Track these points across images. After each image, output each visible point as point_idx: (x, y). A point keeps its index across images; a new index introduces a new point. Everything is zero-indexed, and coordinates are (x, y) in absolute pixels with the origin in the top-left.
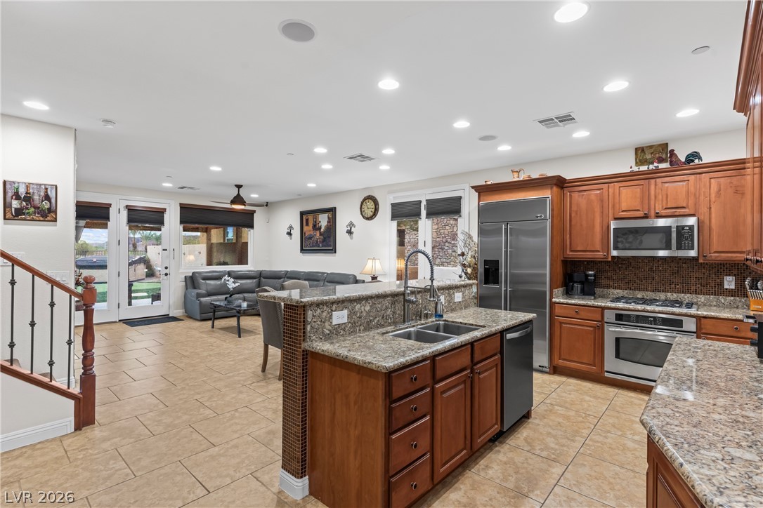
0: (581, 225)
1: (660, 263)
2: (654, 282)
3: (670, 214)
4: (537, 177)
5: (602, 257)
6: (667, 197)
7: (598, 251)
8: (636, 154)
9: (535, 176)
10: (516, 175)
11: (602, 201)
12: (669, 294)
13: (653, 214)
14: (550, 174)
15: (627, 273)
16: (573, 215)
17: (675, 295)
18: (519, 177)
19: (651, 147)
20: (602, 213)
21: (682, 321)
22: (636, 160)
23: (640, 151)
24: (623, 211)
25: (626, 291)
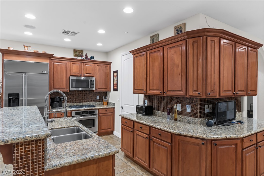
0: (58, 77)
1: (81, 92)
2: (79, 99)
3: (87, 76)
4: (42, 52)
5: (66, 90)
6: (87, 70)
7: (65, 88)
8: (74, 52)
9: (41, 52)
10: (26, 48)
11: (66, 68)
12: (84, 103)
13: (82, 75)
14: (48, 53)
15: (71, 97)
16: (54, 72)
17: (85, 103)
18: (28, 50)
19: (79, 50)
20: (66, 73)
21: (94, 111)
22: (74, 54)
23: (75, 51)
24: (74, 73)
25: (71, 104)
